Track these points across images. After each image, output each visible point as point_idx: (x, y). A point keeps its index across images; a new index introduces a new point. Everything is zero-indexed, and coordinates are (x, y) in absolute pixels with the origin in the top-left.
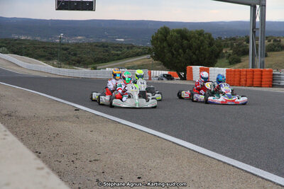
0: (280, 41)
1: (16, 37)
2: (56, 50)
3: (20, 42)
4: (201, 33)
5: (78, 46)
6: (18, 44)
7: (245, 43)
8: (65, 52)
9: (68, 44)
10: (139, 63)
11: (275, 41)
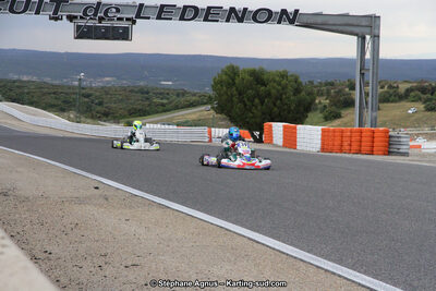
0: (398, 87)
1: (16, 77)
2: (74, 96)
3: (21, 85)
4: (284, 75)
5: (106, 91)
6: (18, 87)
7: (347, 89)
8: (86, 100)
9: (91, 88)
10: (194, 117)
11: (390, 87)
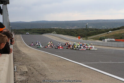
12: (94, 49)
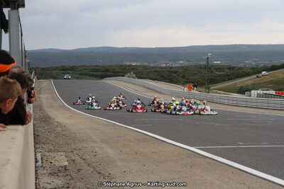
1: (128, 63)
2: (167, 73)
8: (174, 74)
12: (210, 112)
